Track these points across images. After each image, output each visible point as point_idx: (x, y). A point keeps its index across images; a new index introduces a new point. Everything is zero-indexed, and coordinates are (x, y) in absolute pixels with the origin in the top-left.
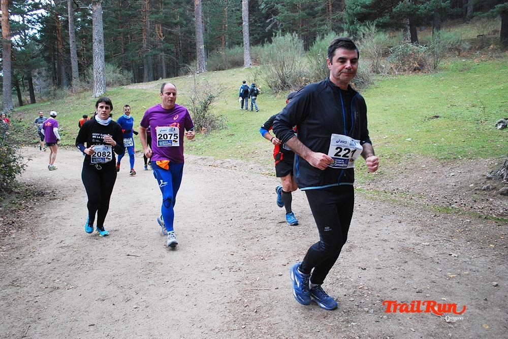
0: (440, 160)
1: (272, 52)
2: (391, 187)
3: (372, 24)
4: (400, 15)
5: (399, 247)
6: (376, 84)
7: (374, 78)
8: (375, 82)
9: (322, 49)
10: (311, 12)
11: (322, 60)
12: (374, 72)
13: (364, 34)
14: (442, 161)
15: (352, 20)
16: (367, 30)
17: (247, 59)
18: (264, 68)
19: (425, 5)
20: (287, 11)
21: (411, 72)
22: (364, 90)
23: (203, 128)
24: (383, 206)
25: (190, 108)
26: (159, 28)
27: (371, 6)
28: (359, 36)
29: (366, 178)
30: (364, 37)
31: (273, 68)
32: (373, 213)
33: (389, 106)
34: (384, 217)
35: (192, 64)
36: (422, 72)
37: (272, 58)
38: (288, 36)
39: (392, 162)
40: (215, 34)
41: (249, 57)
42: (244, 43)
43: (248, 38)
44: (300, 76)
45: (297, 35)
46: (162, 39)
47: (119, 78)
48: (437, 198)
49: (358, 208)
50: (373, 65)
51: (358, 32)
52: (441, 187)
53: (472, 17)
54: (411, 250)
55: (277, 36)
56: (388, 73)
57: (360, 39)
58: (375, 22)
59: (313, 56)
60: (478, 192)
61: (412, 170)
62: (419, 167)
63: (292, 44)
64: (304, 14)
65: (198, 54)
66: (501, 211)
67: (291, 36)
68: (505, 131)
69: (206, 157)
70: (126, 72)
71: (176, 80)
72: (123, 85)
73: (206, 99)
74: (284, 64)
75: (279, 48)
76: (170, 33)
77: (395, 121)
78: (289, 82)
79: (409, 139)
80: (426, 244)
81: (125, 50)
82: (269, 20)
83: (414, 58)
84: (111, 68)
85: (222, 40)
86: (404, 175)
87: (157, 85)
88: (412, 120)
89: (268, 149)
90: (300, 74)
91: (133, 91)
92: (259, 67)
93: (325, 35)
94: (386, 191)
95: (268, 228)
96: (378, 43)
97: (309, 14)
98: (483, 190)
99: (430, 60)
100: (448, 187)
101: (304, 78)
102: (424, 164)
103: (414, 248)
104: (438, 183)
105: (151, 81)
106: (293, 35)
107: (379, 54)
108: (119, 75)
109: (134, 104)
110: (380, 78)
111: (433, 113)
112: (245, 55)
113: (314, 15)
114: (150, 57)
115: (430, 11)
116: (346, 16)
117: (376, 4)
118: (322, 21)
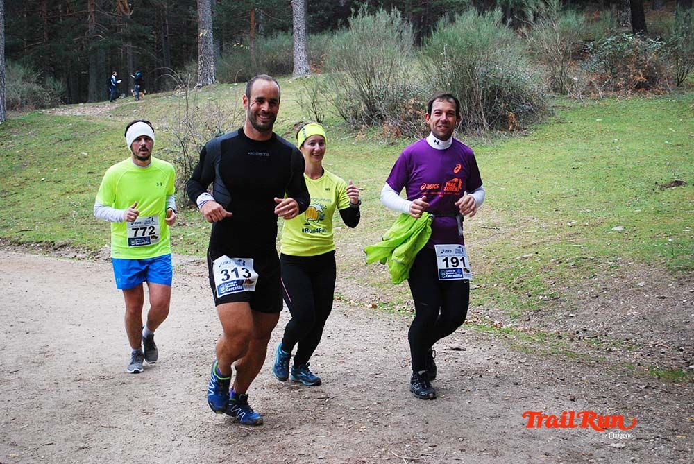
0: (674, 271)
1: (348, 47)
2: (573, 325)
5: (562, 451)
6: (560, 114)
7: (554, 102)
8: (556, 111)
9: (450, 44)
11: (448, 64)
12: (555, 90)
13: (535, 14)
14: (679, 274)
17: (300, 60)
18: (332, 79)
21: (629, 92)
22: (533, 126)
24: (545, 365)
25: (178, 158)
29: (523, 307)
30: (535, 20)
31: (351, 81)
32: (521, 379)
33: (583, 160)
34: (542, 387)
35: (188, 68)
36: (654, 92)
37: (349, 59)
38: (382, 16)
39: (578, 275)
40: (235, 7)
41: (305, 56)
42: (295, 28)
43: (302, 16)
44: (404, 97)
45: (399, 14)
46: (129, 14)
47: (35, 93)
48: (663, 350)
49: (493, 370)
50: (553, 77)
51: (524, 10)
52: (673, 328)
54: (586, 458)
55: (358, 17)
56: (583, 94)
57: (528, 26)
59: (432, 56)
61: (616, 291)
62: (633, 285)
63: (389, 31)
65: (200, 47)
67: (388, 16)
70: (50, 80)
71: (152, 100)
72: (43, 107)
74: (372, 69)
75: (364, 39)
77: (593, 191)
78: (382, 107)
79: (619, 228)
80: (618, 445)
81: (52, 35)
83: (636, 64)
84: (19, 70)
85: (249, 18)
86: (601, 301)
87: (114, 108)
88: (628, 190)
90: (405, 92)
91: (62, 121)
92: (322, 78)
93: (457, 15)
94: (562, 334)
95: (302, 407)
96: (562, 33)
99: (670, 69)
100: (688, 327)
101: (412, 101)
102: (643, 279)
103: (591, 455)
104: (668, 318)
105: (103, 101)
106: (392, 14)
107: (565, 55)
108: (36, 87)
109: (62, 147)
110: (567, 103)
111: (671, 175)
112: (295, 53)
114: (101, 51)
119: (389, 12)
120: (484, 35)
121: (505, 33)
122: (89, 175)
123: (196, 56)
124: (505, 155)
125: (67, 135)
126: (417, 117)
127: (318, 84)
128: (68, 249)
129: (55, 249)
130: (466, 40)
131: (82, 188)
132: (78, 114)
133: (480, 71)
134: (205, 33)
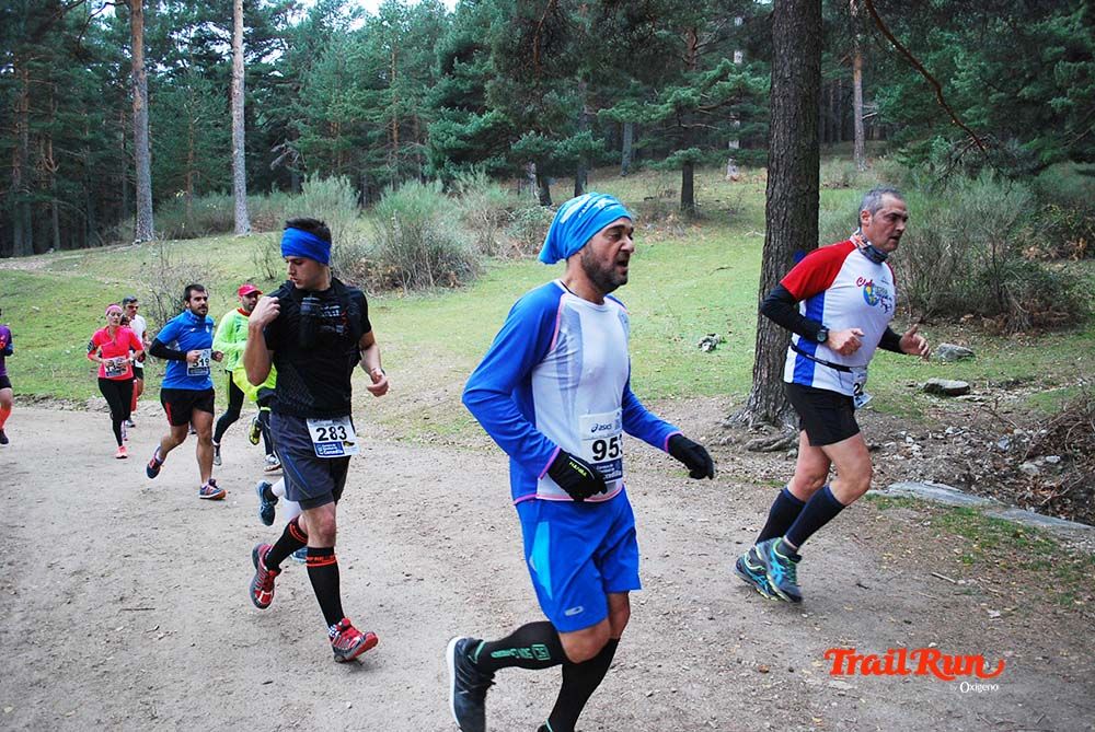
1: (301, 210)
3: (480, 170)
4: (527, 156)
6: (491, 274)
7: (485, 262)
8: (488, 270)
9: (400, 209)
10: (359, 138)
11: (397, 226)
12: (484, 252)
13: (466, 186)
15: (440, 160)
16: (472, 179)
17: (242, 219)
19: (565, 142)
20: (315, 133)
22: (471, 284)
26: (46, 150)
27: (470, 139)
28: (457, 189)
30: (465, 191)
38: (331, 180)
40: (172, 167)
41: (246, 216)
42: (236, 189)
43: (244, 179)
45: (348, 181)
46: (55, 170)
50: (482, 241)
53: (638, 169)
55: (312, 182)
56: (508, 256)
57: (459, 195)
58: (483, 164)
59: (382, 220)
60: (715, 448)
63: (340, 196)
64: (348, 142)
65: (139, 204)
66: (763, 474)
67: (337, 182)
68: (714, 354)
75: (316, 203)
76: (71, 160)
82: (277, 148)
85: (186, 179)
90: (356, 252)
93: (400, 185)
96: (490, 203)
97: (355, 143)
98: (724, 444)
101: (364, 260)
105: (31, 255)
106: (342, 181)
107: (492, 223)
109: (10, 302)
110: (495, 264)
112: (237, 213)
113: (364, 145)
114: (27, 206)
115: (574, 153)
116: (428, 151)
117: (482, 134)
118: (381, 156)
119: (339, 180)
120: (429, 203)
121: (444, 201)
122: (48, 329)
123: (133, 210)
124: (453, 309)
125: (10, 289)
126: (368, 274)
127: (271, 243)
128: (50, 402)
129: (36, 402)
130: (414, 207)
131: (43, 343)
132: (15, 268)
133: (425, 234)
134: (145, 190)
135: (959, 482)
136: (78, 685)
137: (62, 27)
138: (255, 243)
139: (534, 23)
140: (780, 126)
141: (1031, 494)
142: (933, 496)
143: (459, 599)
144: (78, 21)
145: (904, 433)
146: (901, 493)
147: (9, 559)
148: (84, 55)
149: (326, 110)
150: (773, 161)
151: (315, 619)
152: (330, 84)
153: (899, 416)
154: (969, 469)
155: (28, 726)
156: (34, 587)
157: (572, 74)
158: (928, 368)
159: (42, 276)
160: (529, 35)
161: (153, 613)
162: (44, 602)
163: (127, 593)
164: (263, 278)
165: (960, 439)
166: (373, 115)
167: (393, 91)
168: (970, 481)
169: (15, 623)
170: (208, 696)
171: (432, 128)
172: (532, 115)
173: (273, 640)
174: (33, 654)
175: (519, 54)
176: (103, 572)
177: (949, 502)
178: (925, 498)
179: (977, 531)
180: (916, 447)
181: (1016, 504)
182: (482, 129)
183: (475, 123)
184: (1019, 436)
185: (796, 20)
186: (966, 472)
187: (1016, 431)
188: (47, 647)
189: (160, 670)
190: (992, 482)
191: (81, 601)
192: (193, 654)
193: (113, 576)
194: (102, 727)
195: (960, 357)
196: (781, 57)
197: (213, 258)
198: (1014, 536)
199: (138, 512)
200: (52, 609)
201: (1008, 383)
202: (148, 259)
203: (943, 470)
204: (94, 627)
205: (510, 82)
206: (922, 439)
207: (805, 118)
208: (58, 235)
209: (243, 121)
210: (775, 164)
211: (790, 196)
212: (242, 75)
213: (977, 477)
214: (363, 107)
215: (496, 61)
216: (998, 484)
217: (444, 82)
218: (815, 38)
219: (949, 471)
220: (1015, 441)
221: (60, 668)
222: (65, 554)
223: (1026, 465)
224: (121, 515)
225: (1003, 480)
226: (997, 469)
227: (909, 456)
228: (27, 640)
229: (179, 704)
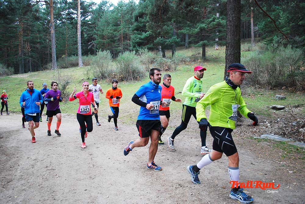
1: (97, 60)
3: (146, 48)
4: (159, 44)
7: (147, 74)
9: (123, 59)
10: (112, 40)
11: (123, 64)
15: (134, 45)
16: (143, 50)
17: (80, 62)
18: (92, 67)
19: (169, 40)
20: (100, 39)
22: (143, 80)
23: (64, 99)
26: (28, 44)
27: (143, 39)
28: (139, 53)
30: (141, 54)
31: (97, 68)
35: (49, 64)
36: (170, 72)
37: (97, 62)
38: (105, 51)
40: (61, 49)
41: (82, 62)
42: (79, 54)
43: (81, 52)
45: (109, 52)
46: (30, 50)
47: (6, 71)
52: (195, 124)
53: (189, 47)
55: (99, 52)
58: (146, 46)
59: (119, 62)
63: (107, 56)
64: (109, 41)
65: (53, 59)
69: (70, 114)
70: (10, 68)
72: (8, 75)
73: (65, 84)
74: (103, 65)
75: (100, 58)
76: (34, 47)
78: (106, 75)
81: (8, 56)
82: (90, 43)
83: (166, 65)
85: (65, 52)
86: (176, 119)
87: (29, 75)
89: (102, 109)
90: (112, 71)
91: (16, 79)
92: (89, 67)
93: (124, 52)
96: (148, 57)
97: (111, 41)
99: (173, 66)
101: (114, 73)
105: (24, 73)
106: (108, 52)
107: (149, 62)
108: (6, 70)
109: (18, 86)
111: (178, 91)
112: (79, 61)
113: (114, 42)
114: (23, 60)
115: (172, 43)
116: (131, 43)
117: (146, 38)
118: (118, 45)
119: (107, 51)
120: (132, 58)
121: (136, 57)
123: (51, 61)
125: (18, 83)
126: (115, 77)
127: (88, 69)
130: (127, 59)
132: (20, 77)
133: (130, 66)
134: (54, 55)
135: (281, 134)
136: (35, 190)
137: (31, 11)
138: (84, 69)
139: (159, 6)
140: (229, 34)
141: (302, 138)
142: (274, 138)
143: (139, 167)
144: (36, 9)
145: (265, 120)
146: (264, 138)
147: (17, 156)
148: (37, 19)
149: (103, 32)
150: (227, 44)
151: (99, 172)
152: (104, 25)
153: (264, 116)
154: (284, 131)
155: (21, 201)
156: (24, 164)
157: (170, 21)
158: (273, 102)
159: (27, 79)
160: (158, 10)
161: (55, 171)
162: (26, 168)
163: (48, 165)
164: (86, 79)
165: (282, 122)
166: (116, 33)
167: (121, 27)
168: (285, 134)
169: (18, 173)
170: (70, 193)
171: (132, 36)
172: (159, 32)
173: (88, 178)
174: (23, 182)
175: (156, 15)
176: (42, 159)
177: (278, 140)
178: (271, 139)
179: (286, 148)
180: (269, 124)
181: (298, 141)
182: (146, 36)
183: (144, 35)
184: (299, 121)
185: (233, 4)
186: (283, 132)
187: (298, 120)
188: (26, 180)
189: (57, 186)
190: (291, 134)
191: (36, 167)
192: (66, 182)
193: (44, 161)
194: (41, 202)
195: (282, 99)
196: (229, 14)
197: (73, 74)
198: (297, 150)
199: (52, 143)
200: (28, 170)
201: (296, 106)
202: (55, 74)
203: (277, 131)
204: (39, 174)
205: (153, 23)
206: (271, 122)
207: (236, 32)
208: (31, 68)
209: (80, 36)
210: (228, 45)
211: (232, 54)
212: (80, 23)
213: (287, 133)
214: (113, 31)
215: (149, 17)
216: (293, 135)
217: (135, 24)
218: (239, 9)
219: (278, 131)
220: (298, 123)
221: (30, 186)
222: (32, 154)
223: (301, 129)
224: (47, 144)
225: (295, 134)
226: (293, 131)
227: (267, 127)
228: (21, 178)
229: (62, 196)
